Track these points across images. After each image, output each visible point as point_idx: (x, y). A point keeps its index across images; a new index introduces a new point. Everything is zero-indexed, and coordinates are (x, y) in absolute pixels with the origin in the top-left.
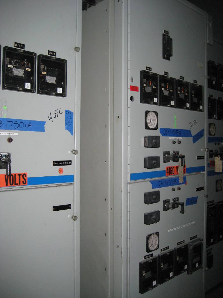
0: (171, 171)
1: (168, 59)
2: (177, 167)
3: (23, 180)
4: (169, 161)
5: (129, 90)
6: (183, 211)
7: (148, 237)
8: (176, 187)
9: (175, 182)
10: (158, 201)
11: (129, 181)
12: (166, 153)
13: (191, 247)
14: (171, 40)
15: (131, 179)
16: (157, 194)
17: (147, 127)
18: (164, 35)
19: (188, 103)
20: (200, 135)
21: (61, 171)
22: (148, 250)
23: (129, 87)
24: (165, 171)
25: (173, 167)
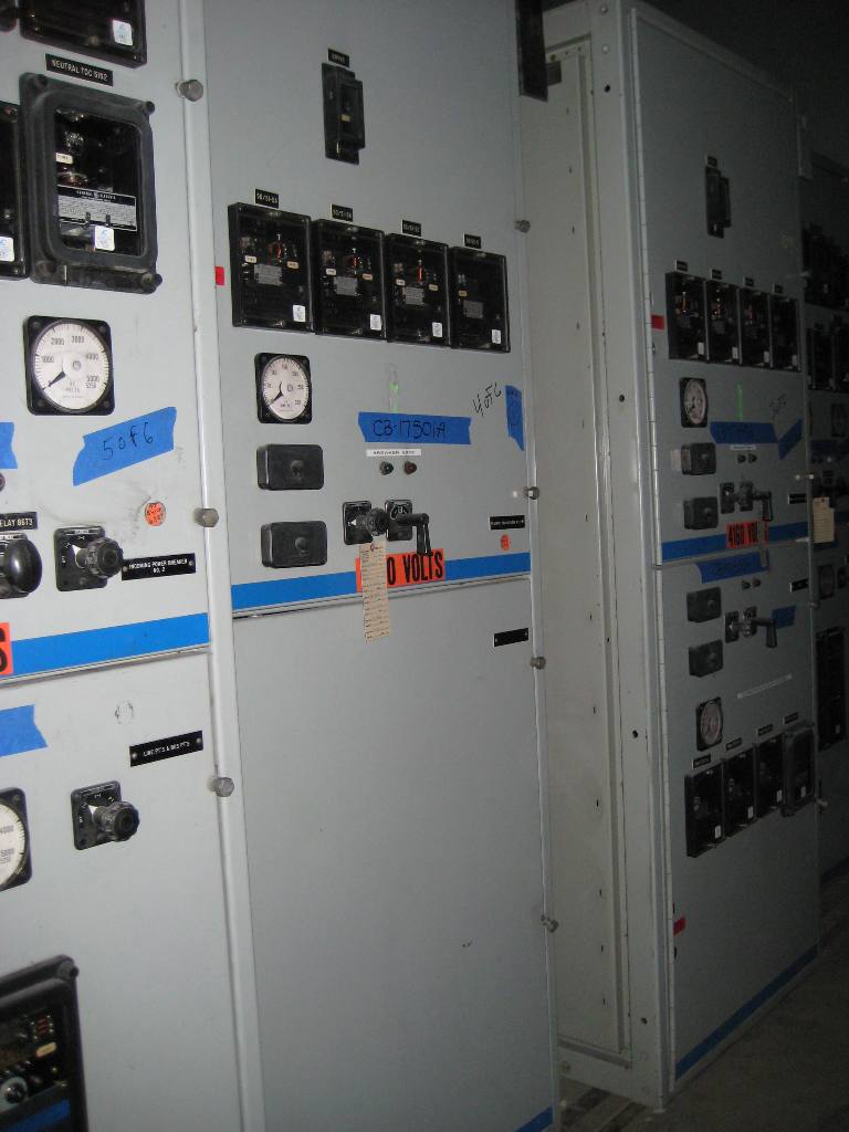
0: (738, 535)
1: (720, 234)
2: (753, 526)
3: (437, 568)
4: (732, 510)
5: (649, 327)
6: (772, 643)
7: (699, 712)
8: (749, 578)
9: (750, 564)
10: (718, 615)
11: (659, 563)
12: (727, 487)
13: (789, 743)
14: (726, 181)
15: (665, 557)
16: (715, 594)
17: (687, 423)
18: (708, 170)
19: (768, 350)
20: (794, 436)
21: (505, 542)
22: (702, 745)
23: (649, 320)
24: (724, 536)
25: (742, 526)
